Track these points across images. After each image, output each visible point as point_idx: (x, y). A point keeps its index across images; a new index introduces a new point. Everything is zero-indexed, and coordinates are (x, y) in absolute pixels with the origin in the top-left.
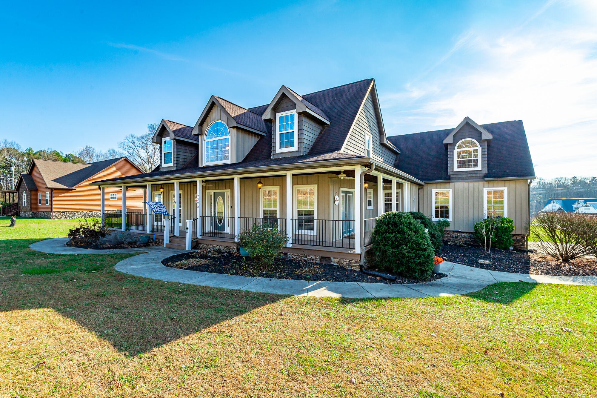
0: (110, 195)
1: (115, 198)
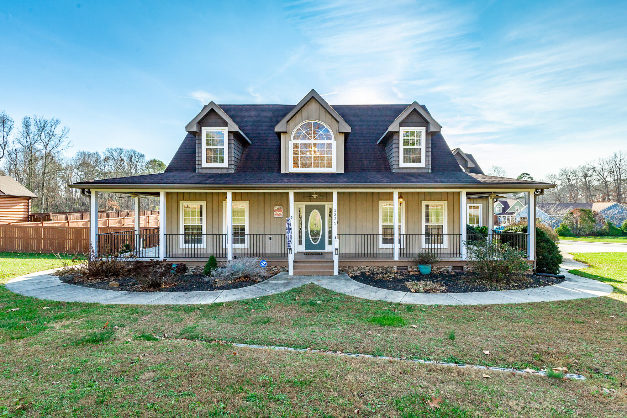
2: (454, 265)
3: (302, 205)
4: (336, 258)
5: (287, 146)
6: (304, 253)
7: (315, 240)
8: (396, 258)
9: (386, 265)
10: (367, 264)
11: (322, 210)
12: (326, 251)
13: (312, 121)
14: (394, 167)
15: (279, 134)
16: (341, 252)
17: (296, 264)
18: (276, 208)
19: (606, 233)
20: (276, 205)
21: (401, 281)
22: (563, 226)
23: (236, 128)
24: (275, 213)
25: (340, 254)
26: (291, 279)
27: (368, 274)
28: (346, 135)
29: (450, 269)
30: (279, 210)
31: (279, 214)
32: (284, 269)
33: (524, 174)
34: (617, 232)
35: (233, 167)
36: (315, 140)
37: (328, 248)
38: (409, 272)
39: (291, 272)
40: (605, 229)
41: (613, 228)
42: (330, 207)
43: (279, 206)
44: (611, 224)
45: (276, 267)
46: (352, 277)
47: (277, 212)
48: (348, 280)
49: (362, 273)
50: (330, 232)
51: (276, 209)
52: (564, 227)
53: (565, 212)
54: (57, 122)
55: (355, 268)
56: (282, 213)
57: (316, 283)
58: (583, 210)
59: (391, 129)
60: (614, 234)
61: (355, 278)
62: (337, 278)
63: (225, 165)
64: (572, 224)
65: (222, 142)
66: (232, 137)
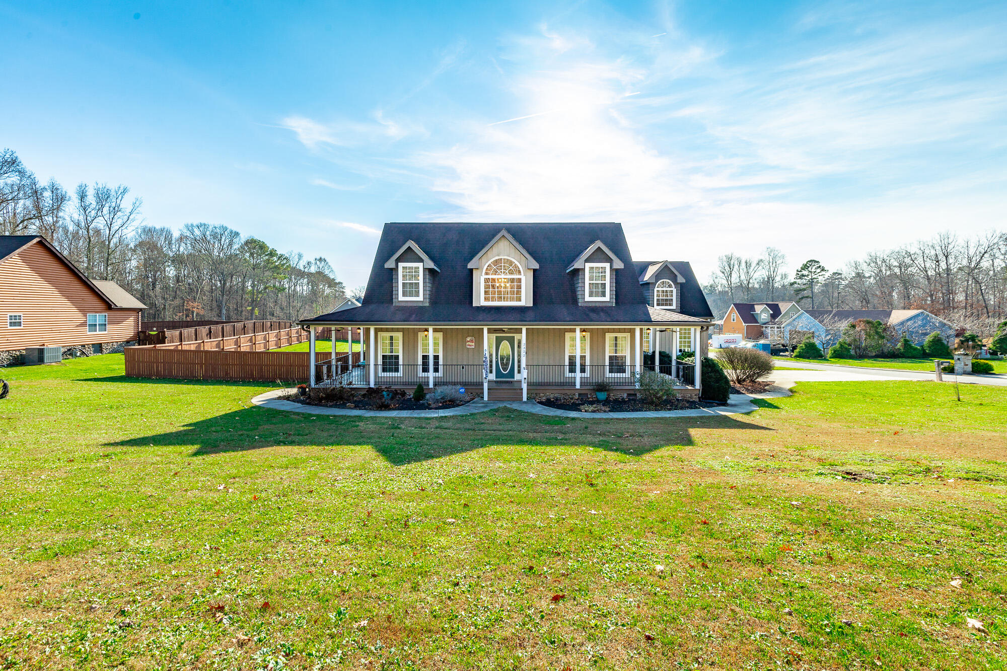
0: (8, 318)
1: (19, 324)
2: (629, 393)
3: (494, 336)
4: (525, 386)
5: (479, 281)
6: (495, 381)
7: (505, 369)
8: (578, 386)
9: (568, 392)
10: (553, 392)
11: (511, 341)
12: (515, 379)
14: (580, 301)
15: (471, 271)
16: (529, 381)
17: (490, 391)
18: (468, 339)
19: (901, 353)
20: (468, 336)
21: (579, 405)
22: (840, 343)
23: (431, 265)
24: (467, 344)
25: (528, 382)
26: (487, 403)
27: (552, 400)
28: (535, 271)
29: (625, 396)
30: (472, 341)
31: (471, 344)
32: (479, 396)
33: (811, 261)
34: (915, 352)
35: (428, 301)
37: (517, 377)
38: (589, 398)
39: (486, 398)
40: (899, 349)
41: (911, 347)
42: (519, 338)
43: (471, 338)
44: (908, 341)
45: (471, 393)
46: (538, 402)
48: (534, 404)
49: (547, 399)
50: (519, 361)
52: (841, 345)
53: (843, 325)
54: (125, 191)
55: (542, 395)
56: (473, 344)
57: (508, 406)
58: (868, 322)
59: (577, 265)
60: (910, 355)
61: (541, 403)
62: (525, 402)
63: (421, 298)
64: (855, 340)
65: (416, 277)
66: (427, 272)
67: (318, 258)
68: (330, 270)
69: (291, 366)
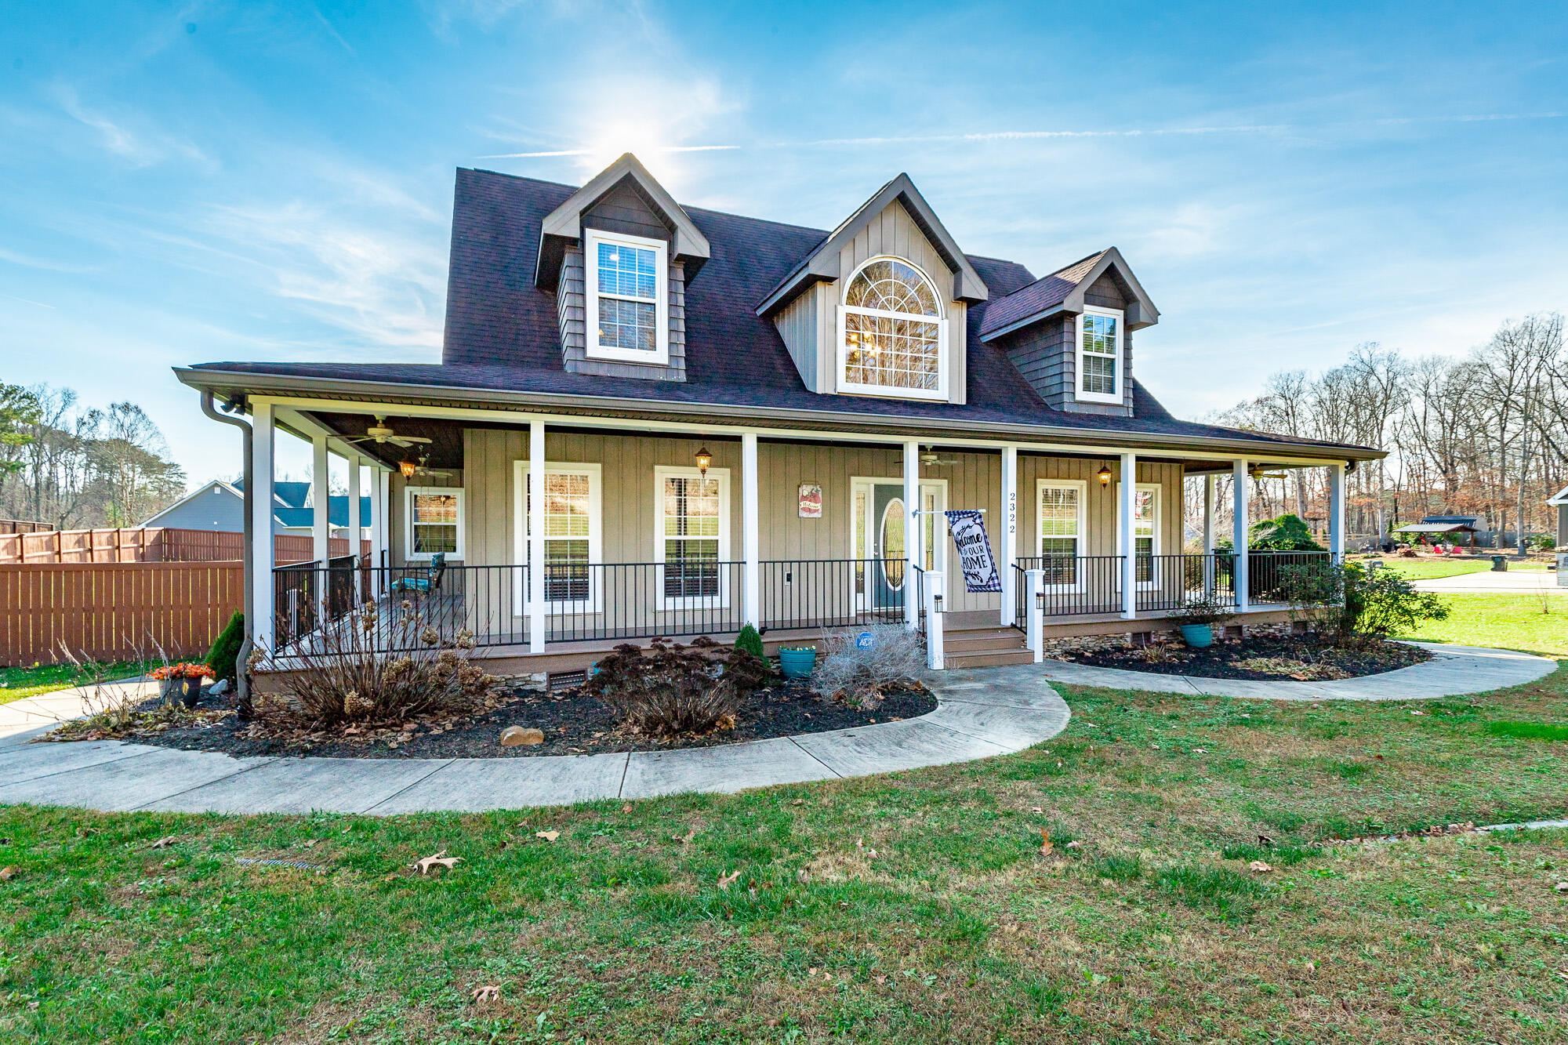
3: (869, 485)
8: (1131, 614)
13: (893, 260)
18: (805, 490)
20: (805, 482)
23: (700, 249)
24: (801, 505)
28: (972, 306)
30: (813, 497)
31: (811, 509)
35: (683, 365)
36: (899, 310)
43: (812, 487)
47: (808, 503)
51: (805, 493)
56: (819, 506)
59: (1067, 306)
63: (660, 356)
65: (649, 285)
67: (120, 402)
68: (151, 432)
69: (89, 610)
